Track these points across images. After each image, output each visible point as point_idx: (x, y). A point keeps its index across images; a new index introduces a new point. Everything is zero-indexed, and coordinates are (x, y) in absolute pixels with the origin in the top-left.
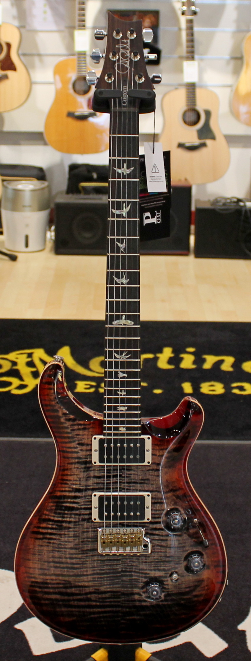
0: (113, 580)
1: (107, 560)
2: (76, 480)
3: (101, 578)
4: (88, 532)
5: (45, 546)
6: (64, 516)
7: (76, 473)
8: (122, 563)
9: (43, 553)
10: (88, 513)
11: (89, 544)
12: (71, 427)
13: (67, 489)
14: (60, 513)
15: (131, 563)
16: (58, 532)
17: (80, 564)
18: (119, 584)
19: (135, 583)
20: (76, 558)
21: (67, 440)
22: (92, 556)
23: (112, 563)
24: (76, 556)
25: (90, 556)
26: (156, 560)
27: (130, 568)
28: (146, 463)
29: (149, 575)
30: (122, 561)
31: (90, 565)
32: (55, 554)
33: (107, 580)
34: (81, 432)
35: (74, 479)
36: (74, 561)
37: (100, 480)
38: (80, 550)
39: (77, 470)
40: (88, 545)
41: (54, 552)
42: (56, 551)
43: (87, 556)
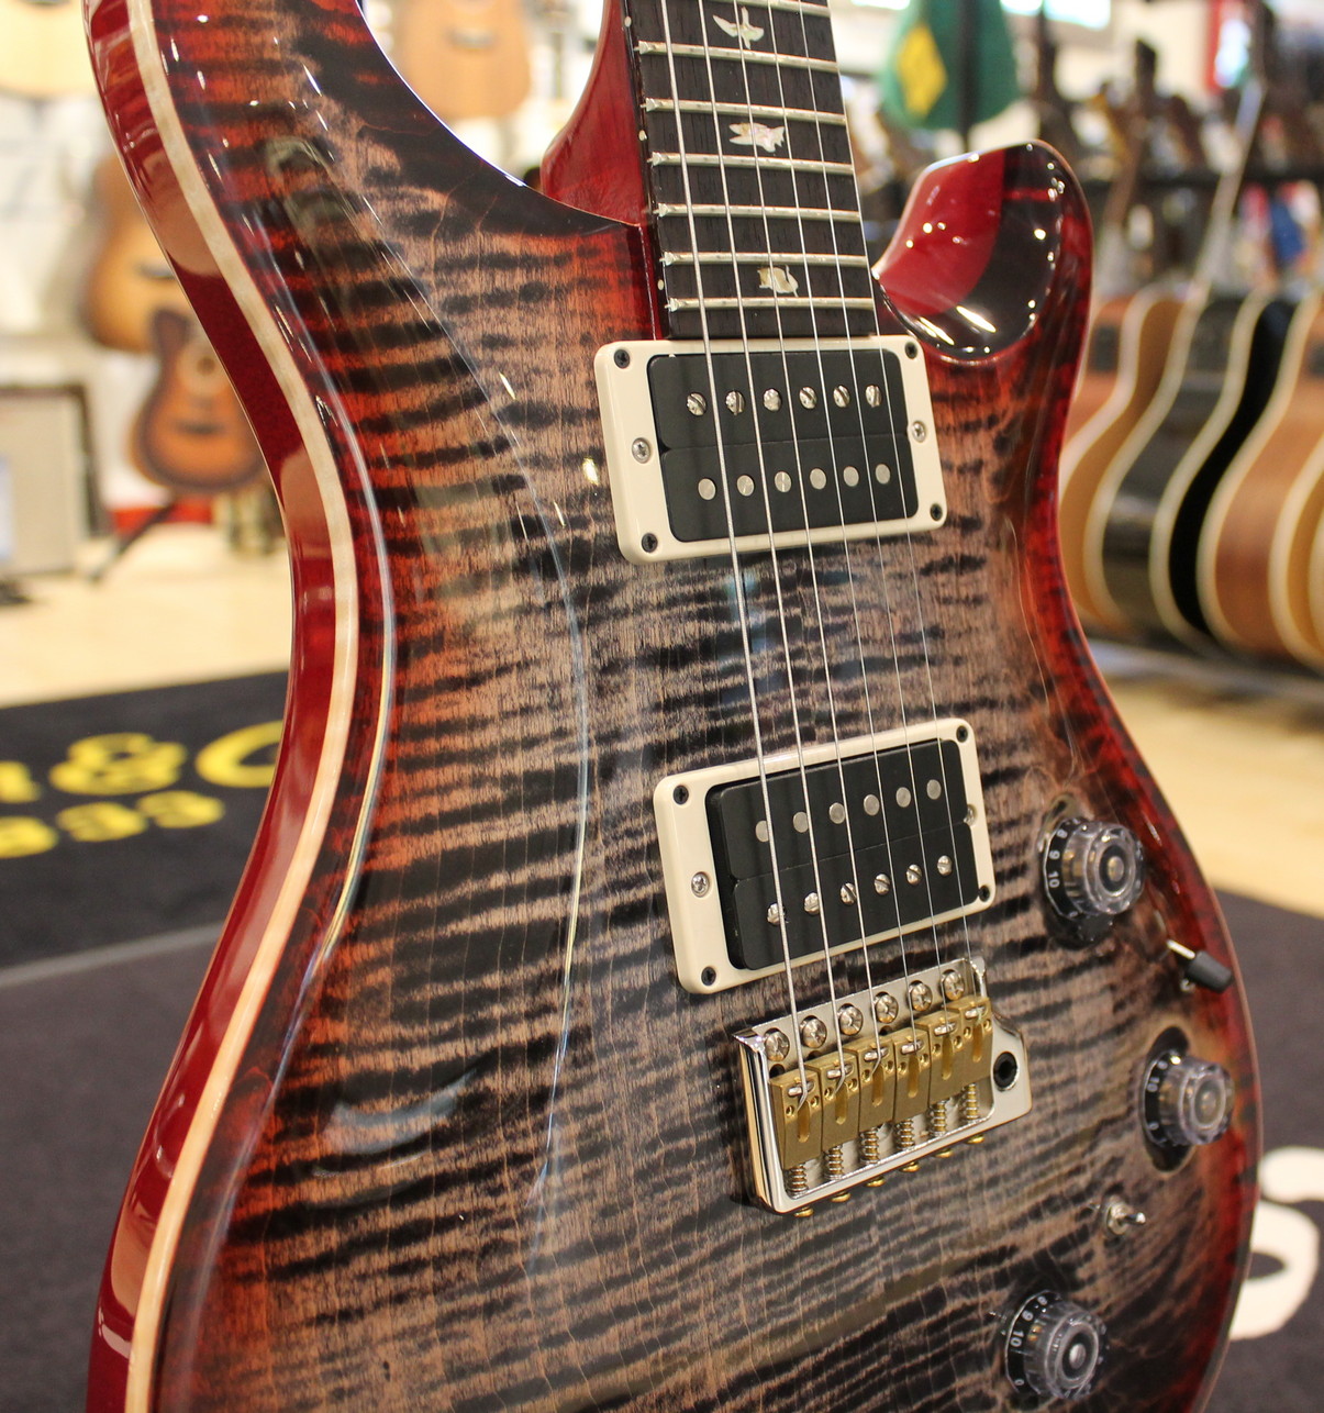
0: (851, 1371)
1: (805, 1249)
2: (526, 711)
3: (785, 1390)
4: (666, 1085)
5: (378, 1305)
6: (482, 1015)
7: (518, 657)
8: (883, 1241)
9: (375, 1371)
10: (647, 941)
11: (687, 1178)
12: (441, 284)
13: (462, 798)
14: (441, 1008)
15: (927, 1214)
16: (460, 1156)
17: (653, 1345)
18: (882, 1385)
19: (959, 1338)
20: (622, 1313)
21: (421, 396)
22: (719, 1254)
23: (830, 1257)
24: (622, 1296)
25: (702, 1262)
26: (1038, 1149)
27: (925, 1257)
28: (922, 521)
29: (1017, 1258)
30: (882, 1225)
31: (714, 1325)
32: (465, 1344)
33: (819, 1390)
34: (513, 323)
35: (508, 706)
36: (609, 1341)
37: (682, 673)
38: (638, 1243)
39: (518, 629)
40: (683, 1188)
41: (458, 1327)
42: (471, 1313)
43: (685, 1273)
